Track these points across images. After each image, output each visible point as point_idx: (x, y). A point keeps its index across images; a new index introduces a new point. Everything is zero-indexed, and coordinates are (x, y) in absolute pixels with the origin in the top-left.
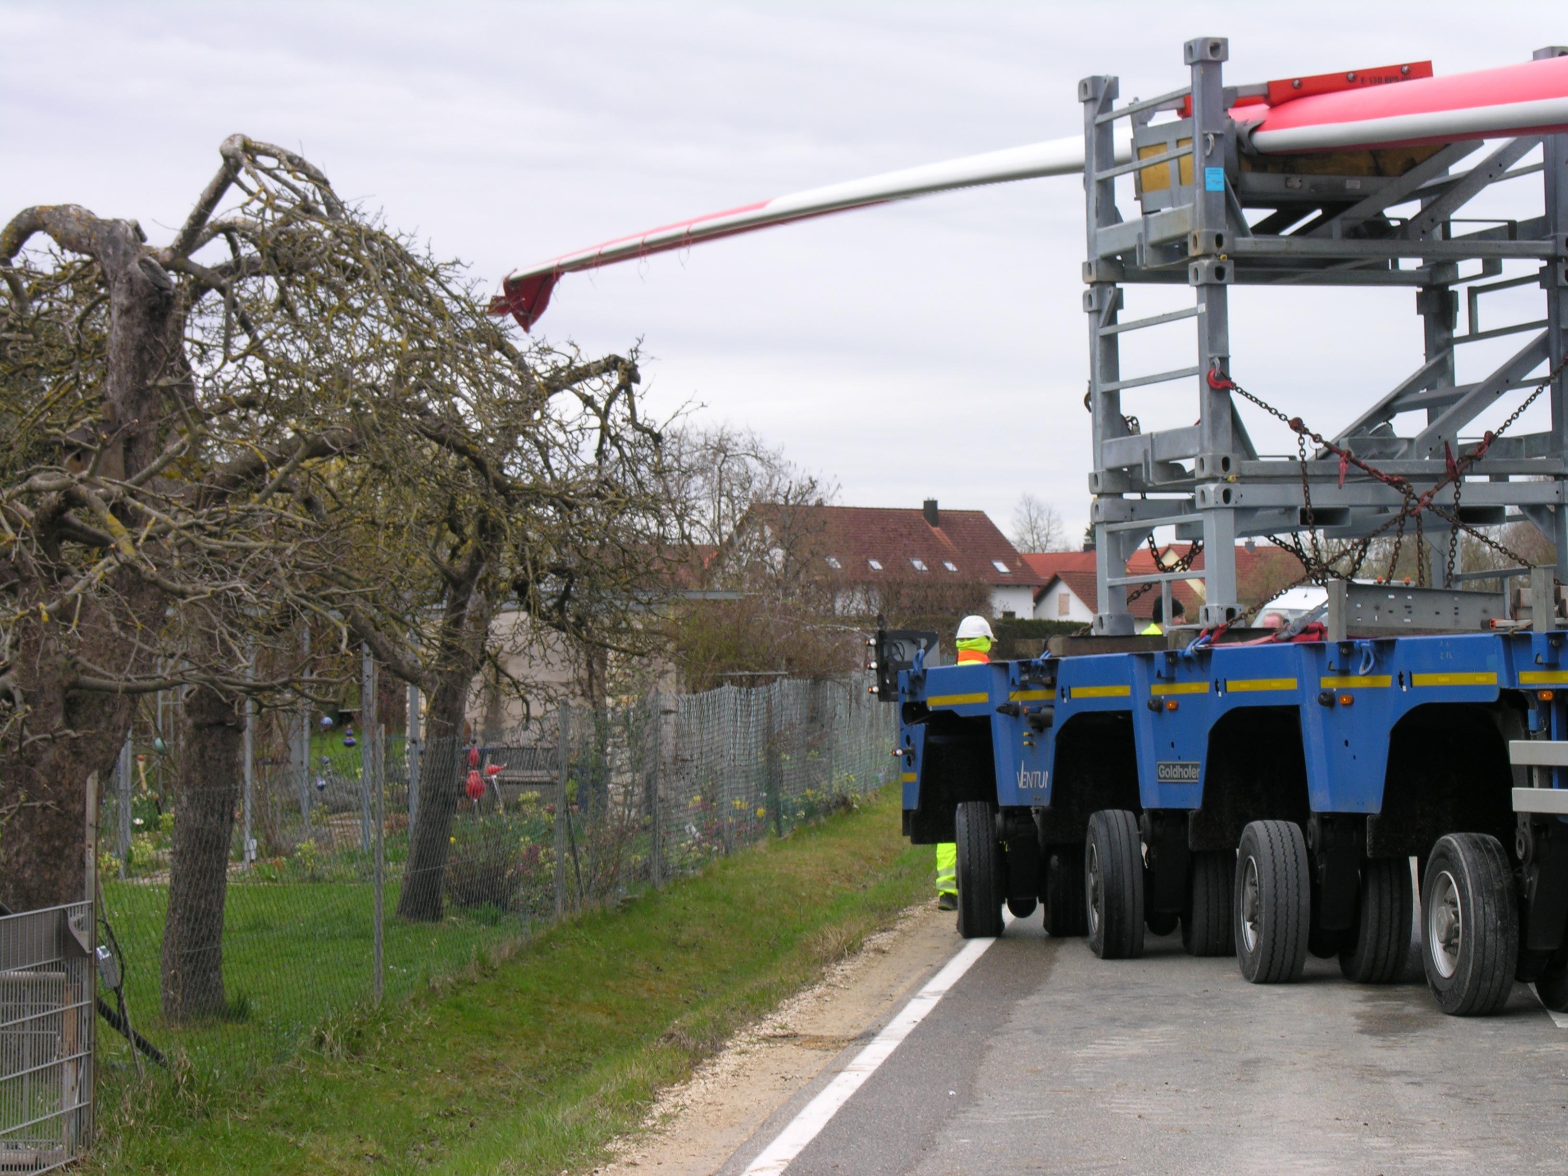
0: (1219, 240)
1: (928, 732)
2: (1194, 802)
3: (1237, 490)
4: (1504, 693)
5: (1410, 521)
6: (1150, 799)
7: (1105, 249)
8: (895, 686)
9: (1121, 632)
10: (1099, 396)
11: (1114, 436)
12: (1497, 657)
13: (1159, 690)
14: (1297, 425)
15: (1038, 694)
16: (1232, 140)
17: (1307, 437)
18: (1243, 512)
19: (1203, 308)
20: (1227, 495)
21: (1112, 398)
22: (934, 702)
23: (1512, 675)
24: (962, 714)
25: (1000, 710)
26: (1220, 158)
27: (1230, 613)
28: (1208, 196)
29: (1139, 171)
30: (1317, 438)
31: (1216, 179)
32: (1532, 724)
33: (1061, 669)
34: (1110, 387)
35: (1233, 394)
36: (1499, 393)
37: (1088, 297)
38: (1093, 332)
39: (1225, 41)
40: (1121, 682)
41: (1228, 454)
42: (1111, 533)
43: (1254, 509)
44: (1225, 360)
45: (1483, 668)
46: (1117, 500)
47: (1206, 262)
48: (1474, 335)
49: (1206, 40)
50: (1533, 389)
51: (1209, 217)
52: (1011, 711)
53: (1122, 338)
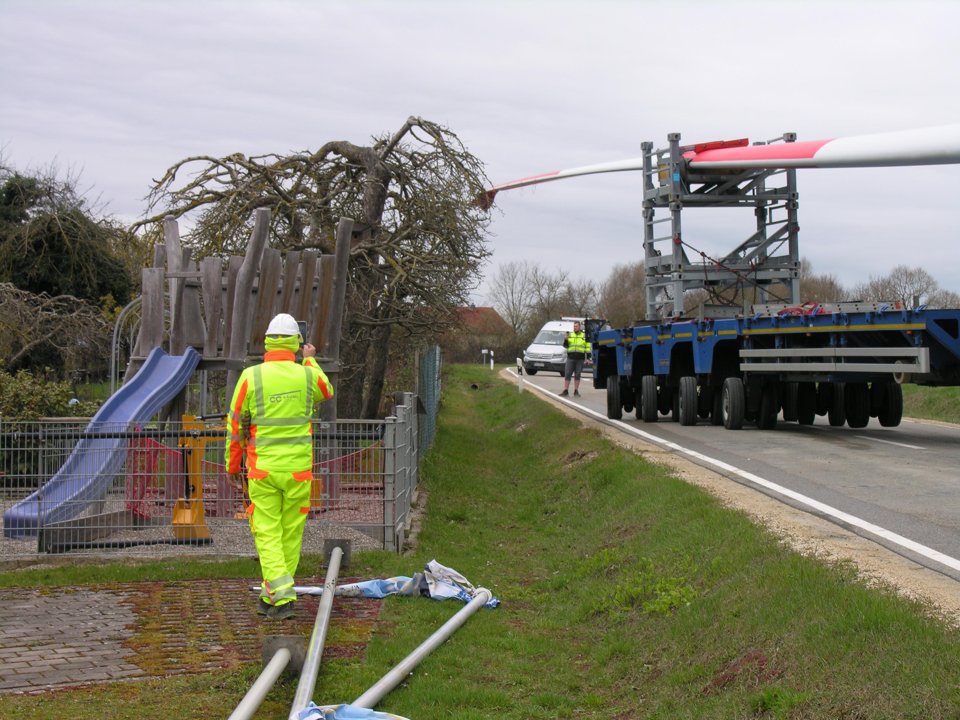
0: (678, 196)
1: (599, 353)
2: (667, 372)
3: (683, 275)
4: (738, 336)
5: (740, 285)
6: (657, 371)
7: (649, 197)
8: (590, 337)
9: (654, 319)
10: (647, 244)
11: (652, 256)
12: (736, 326)
13: (660, 337)
14: (703, 254)
15: (629, 339)
16: (683, 164)
17: (706, 258)
18: (686, 282)
19: (673, 218)
20: (680, 276)
21: (651, 245)
22: (601, 343)
23: (740, 331)
24: (608, 346)
25: (618, 345)
26: (678, 170)
27: (681, 313)
28: (674, 183)
29: (659, 173)
30: (709, 258)
31: (677, 177)
32: (745, 345)
33: (634, 332)
34: (650, 241)
35: (682, 245)
36: (771, 243)
37: (643, 212)
38: (645, 223)
39: (680, 134)
40: (649, 335)
41: (681, 263)
42: (651, 288)
43: (690, 281)
44: (679, 234)
45: (733, 329)
46: (653, 278)
47: (673, 203)
48: (771, 223)
49: (673, 134)
50: (781, 242)
51: (675, 189)
52: (622, 345)
53: (654, 225)
